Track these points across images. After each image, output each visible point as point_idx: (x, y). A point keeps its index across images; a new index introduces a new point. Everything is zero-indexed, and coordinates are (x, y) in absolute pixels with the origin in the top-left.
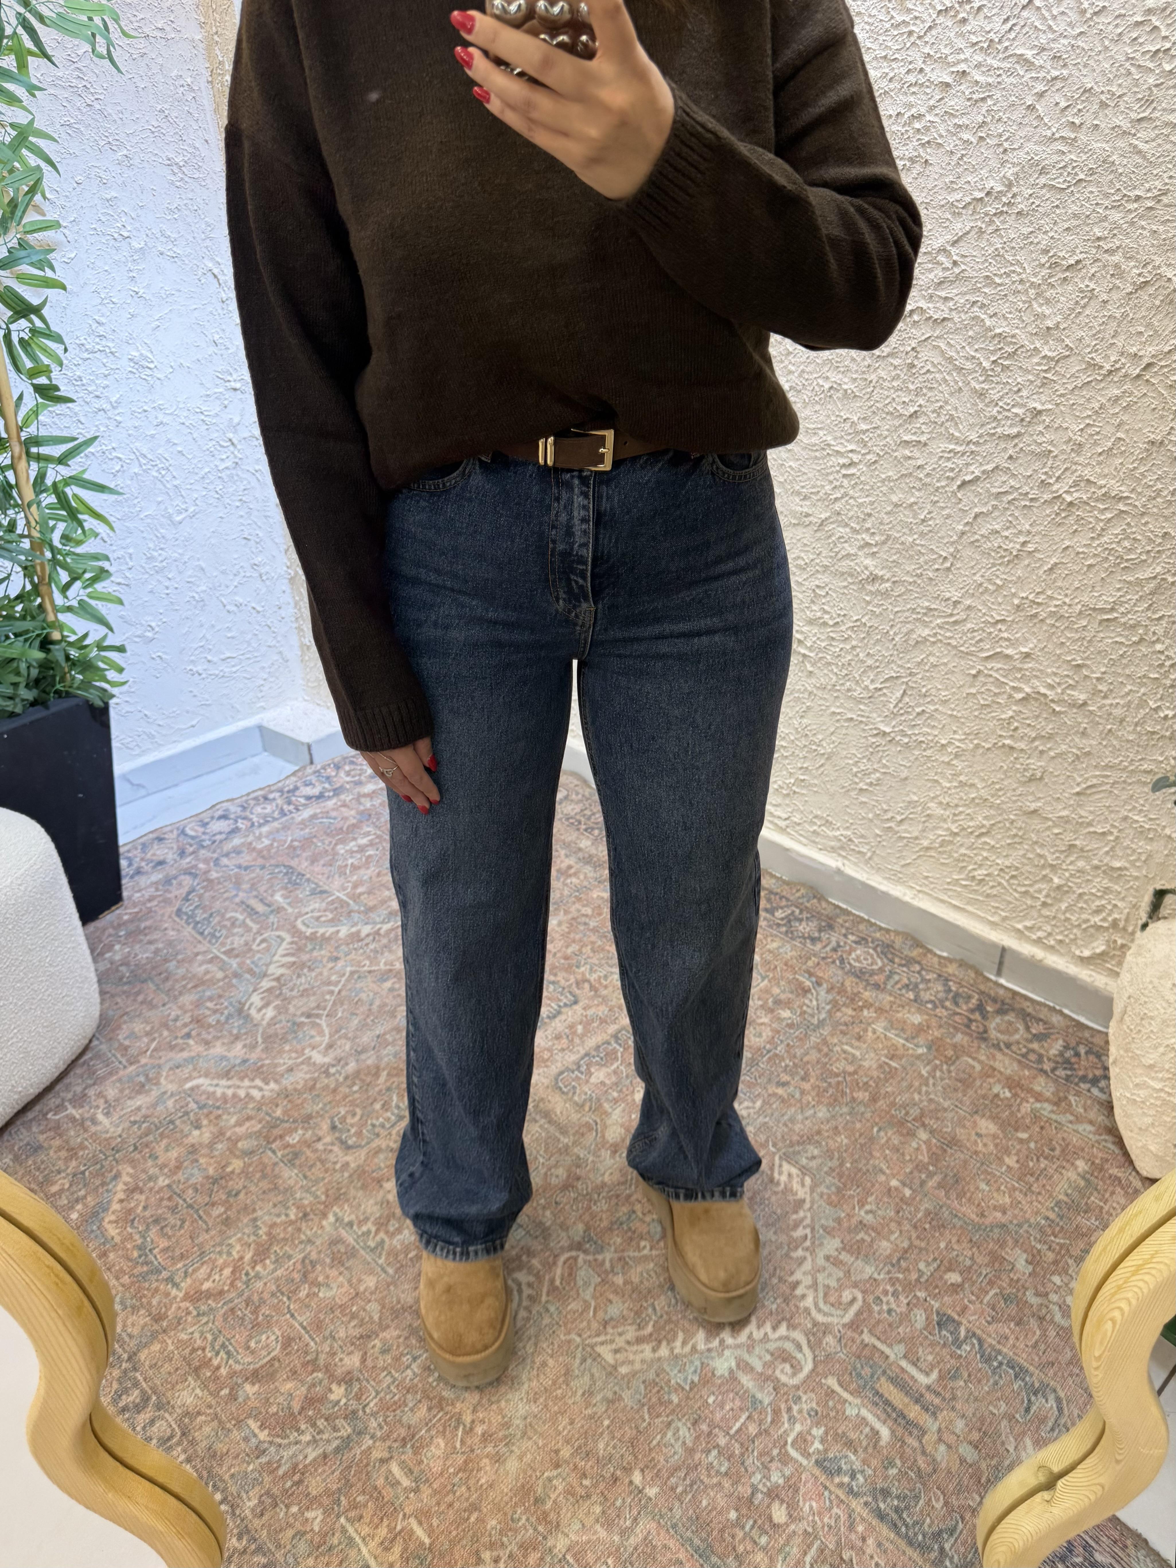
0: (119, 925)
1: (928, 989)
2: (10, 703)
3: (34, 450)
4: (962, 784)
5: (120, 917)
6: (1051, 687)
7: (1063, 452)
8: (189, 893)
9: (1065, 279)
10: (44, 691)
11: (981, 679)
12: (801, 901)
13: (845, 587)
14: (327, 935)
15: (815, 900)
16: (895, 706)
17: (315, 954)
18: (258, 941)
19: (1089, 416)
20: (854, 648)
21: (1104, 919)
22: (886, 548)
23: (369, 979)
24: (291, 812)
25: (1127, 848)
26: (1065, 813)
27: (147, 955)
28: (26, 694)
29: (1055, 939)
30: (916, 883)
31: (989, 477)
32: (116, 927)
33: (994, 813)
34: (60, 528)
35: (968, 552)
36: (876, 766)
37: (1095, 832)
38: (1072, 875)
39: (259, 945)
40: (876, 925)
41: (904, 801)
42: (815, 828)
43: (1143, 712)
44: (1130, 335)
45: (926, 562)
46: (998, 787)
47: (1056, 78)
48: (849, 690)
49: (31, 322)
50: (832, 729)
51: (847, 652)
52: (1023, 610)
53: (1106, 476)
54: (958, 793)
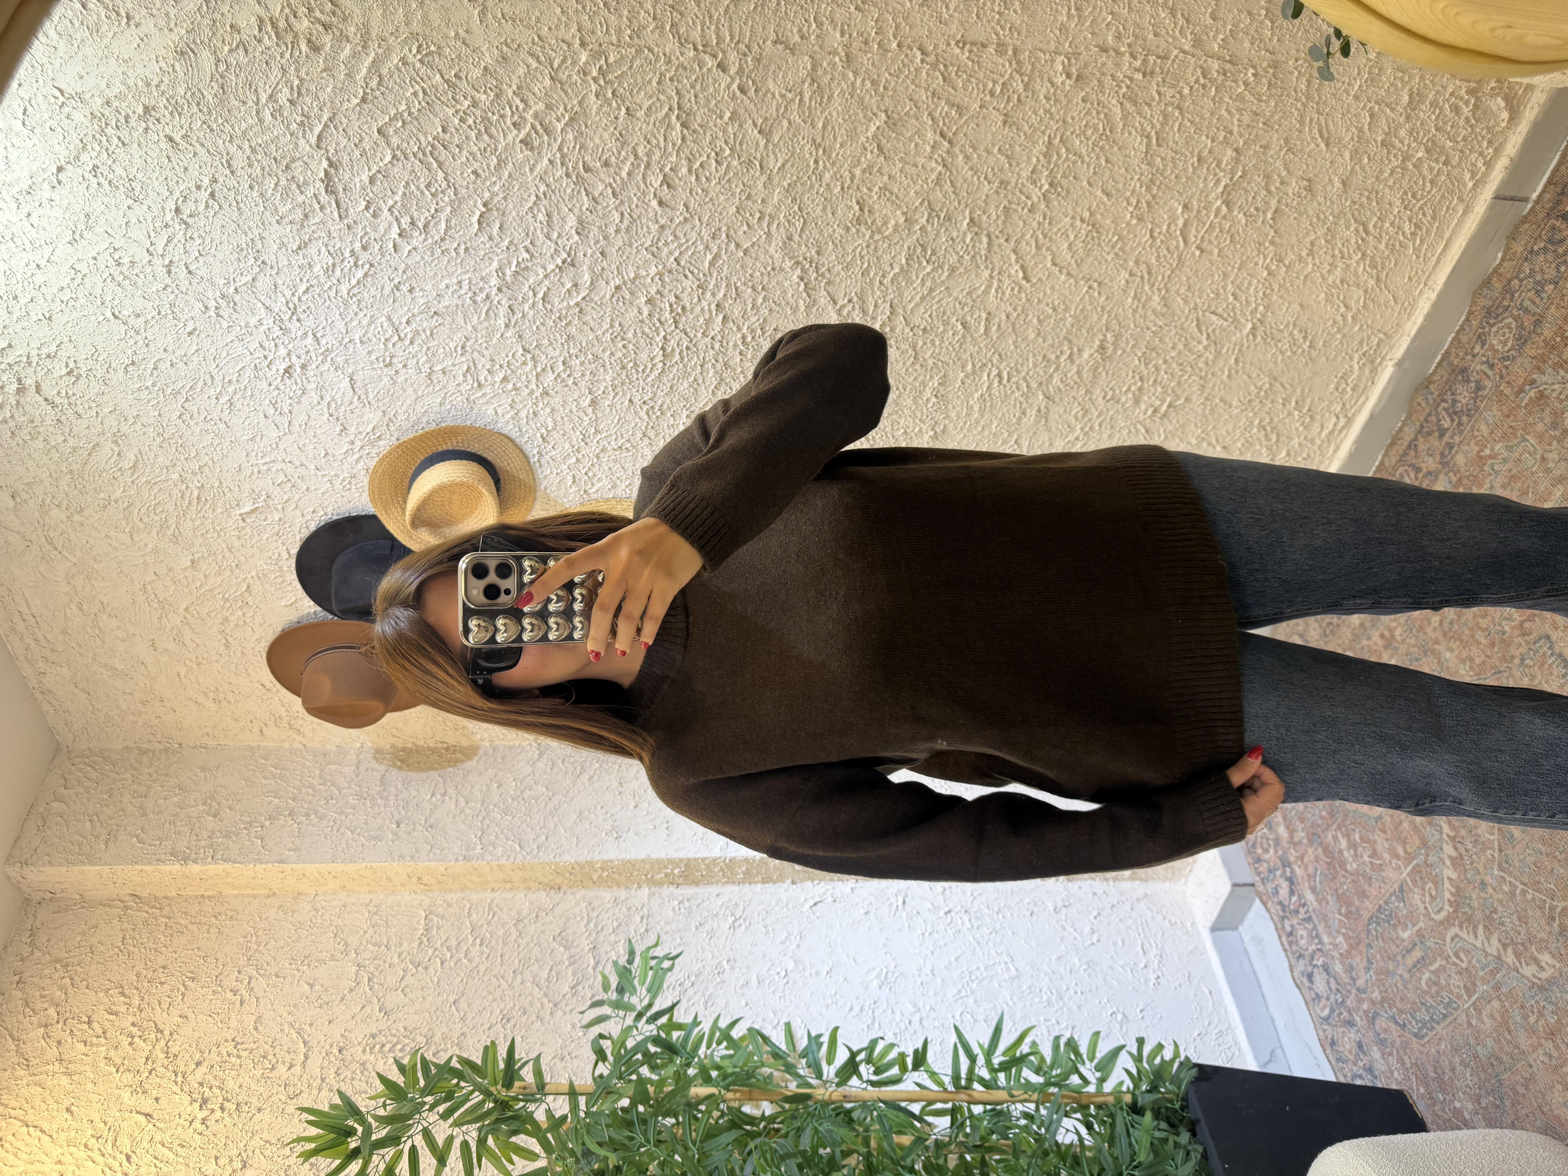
0: (1431, 1098)
1: (1542, 270)
2: (1193, 1154)
3: (963, 1082)
4: (1311, 253)
5: (1422, 1097)
6: (1218, 182)
8: (1396, 1023)
10: (1181, 1121)
12: (1431, 401)
13: (1107, 373)
14: (1453, 890)
15: (1432, 387)
16: (1226, 320)
17: (1476, 905)
18: (1457, 961)
19: (979, 178)
20: (1165, 362)
21: (1467, 103)
22: (1075, 340)
23: (1510, 852)
24: (1307, 912)
25: (1388, 91)
26: (1347, 155)
27: (1468, 1076)
28: (1184, 1137)
29: (1487, 148)
30: (1416, 288)
31: (1021, 258)
32: (1433, 1101)
33: (1342, 221)
34: (1028, 1074)
35: (1085, 268)
36: (1286, 334)
37: (1370, 124)
38: (1415, 140)
39: (1462, 961)
40: (1462, 326)
41: (1325, 306)
42: (1349, 389)
43: (1249, 97)
44: (917, 153)
45: (1092, 304)
46: (1315, 220)
47: (727, 236)
48: (1207, 363)
49: (861, 1061)
50: (1245, 377)
51: (1169, 367)
52: (1142, 215)
53: (1029, 158)
54: (1320, 257)
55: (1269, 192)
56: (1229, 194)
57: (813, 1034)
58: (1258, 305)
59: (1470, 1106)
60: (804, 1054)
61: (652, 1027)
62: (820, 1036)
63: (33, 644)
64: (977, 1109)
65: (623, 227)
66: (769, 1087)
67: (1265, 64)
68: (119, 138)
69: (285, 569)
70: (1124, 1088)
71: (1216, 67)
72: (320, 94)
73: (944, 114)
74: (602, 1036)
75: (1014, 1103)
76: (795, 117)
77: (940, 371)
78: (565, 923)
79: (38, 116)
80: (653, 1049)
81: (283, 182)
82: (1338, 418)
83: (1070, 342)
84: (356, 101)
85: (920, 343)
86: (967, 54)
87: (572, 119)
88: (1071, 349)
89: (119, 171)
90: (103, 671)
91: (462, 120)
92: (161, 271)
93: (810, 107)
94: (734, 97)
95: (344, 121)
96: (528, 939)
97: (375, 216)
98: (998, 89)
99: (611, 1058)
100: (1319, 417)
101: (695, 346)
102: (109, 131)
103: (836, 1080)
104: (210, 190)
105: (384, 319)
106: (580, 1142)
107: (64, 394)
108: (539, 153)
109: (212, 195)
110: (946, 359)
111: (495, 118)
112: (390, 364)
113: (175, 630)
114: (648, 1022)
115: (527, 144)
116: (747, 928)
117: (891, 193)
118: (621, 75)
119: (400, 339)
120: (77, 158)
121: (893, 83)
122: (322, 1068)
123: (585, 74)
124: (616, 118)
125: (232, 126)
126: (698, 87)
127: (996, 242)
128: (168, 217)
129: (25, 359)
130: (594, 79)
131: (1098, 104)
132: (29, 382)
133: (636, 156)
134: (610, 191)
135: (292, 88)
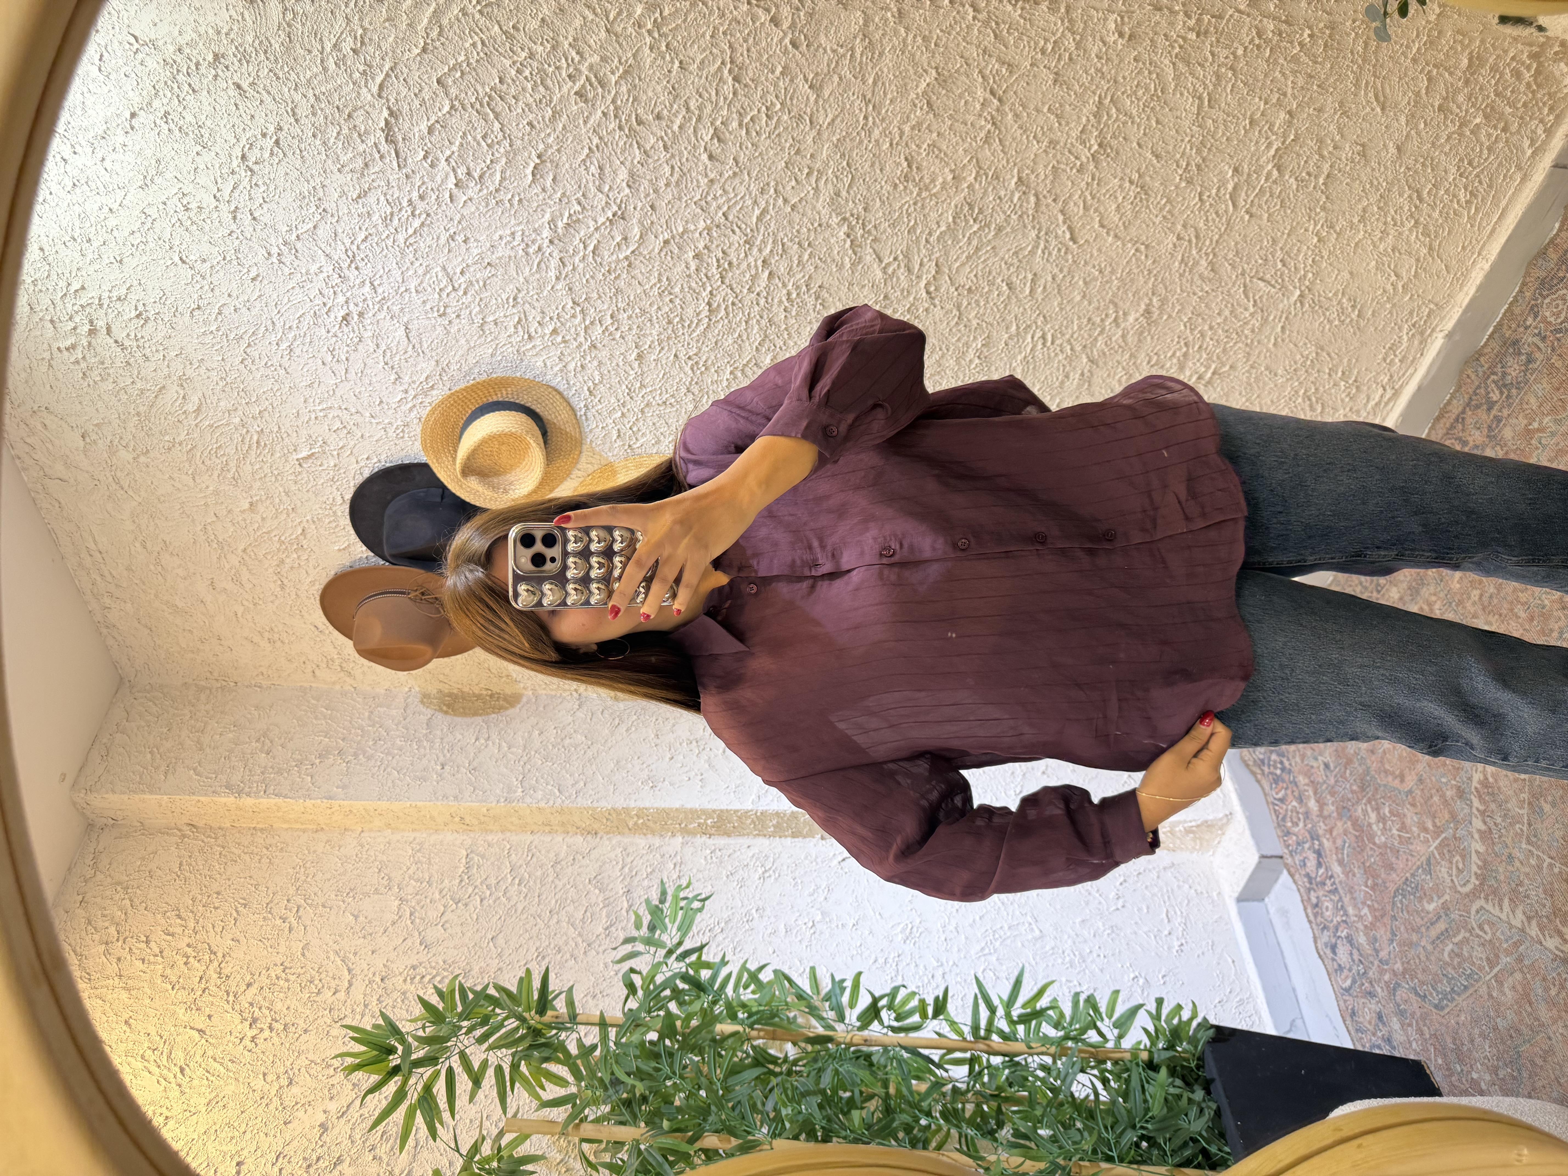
0: (1449, 1069)
2: (1206, 1111)
3: (982, 1033)
4: (1362, 220)
5: (1440, 1068)
6: (1269, 145)
7: (1054, 156)
8: (1417, 994)
9: (918, 168)
10: (1196, 1079)
11: (1254, 210)
12: (1481, 374)
13: (1152, 338)
14: (1480, 863)
15: (1482, 359)
16: (1274, 287)
17: (1502, 878)
18: (1481, 933)
19: (1028, 137)
20: (1211, 328)
21: (1528, 68)
22: (1121, 304)
23: (1539, 826)
24: (1334, 883)
25: (1447, 55)
26: (1403, 120)
27: (1487, 1047)
28: (1199, 1095)
29: (1548, 115)
30: (1470, 259)
31: (1069, 218)
32: (1450, 1072)
33: (1396, 187)
34: (1047, 1030)
35: (1133, 231)
36: (1335, 303)
37: (1427, 88)
38: (1473, 106)
39: (1485, 933)
40: (1515, 297)
41: (1375, 274)
42: (1397, 360)
43: (1304, 58)
44: (967, 111)
45: (1139, 267)
46: (1368, 186)
47: (775, 190)
48: (1253, 331)
49: (883, 1007)
50: (1292, 345)
51: (1215, 334)
52: (1192, 178)
53: (1079, 117)
54: (1372, 224)
55: (1322, 156)
56: (1281, 157)
57: (837, 979)
58: (1306, 272)
59: (1487, 1077)
60: (827, 998)
61: (682, 964)
62: (843, 981)
63: (99, 579)
64: (996, 1060)
65: (673, 180)
66: (793, 1027)
67: (1321, 25)
68: (190, 85)
69: (339, 514)
70: (1142, 1047)
71: (1272, 27)
72: (382, 44)
73: (994, 72)
74: (632, 970)
75: (1031, 1055)
76: (845, 72)
77: (984, 332)
78: (601, 867)
79: (114, 62)
80: (681, 985)
81: (345, 131)
82: (1385, 390)
83: (1116, 305)
84: (417, 51)
85: (965, 303)
86: (1019, 12)
87: (626, 72)
88: (1117, 312)
89: (189, 118)
90: (165, 607)
91: (519, 71)
92: (227, 217)
93: (861, 63)
94: (786, 52)
95: (405, 70)
96: (565, 880)
97: (432, 166)
98: (1050, 47)
99: (640, 993)
100: (1365, 388)
101: (740, 301)
102: (180, 78)
103: (858, 1024)
104: (275, 138)
105: (439, 269)
106: (609, 1071)
107: (133, 336)
108: (593, 105)
109: (277, 142)
110: (991, 320)
111: (551, 69)
112: (444, 314)
113: (234, 571)
114: (677, 959)
115: (581, 96)
116: (776, 879)
117: (940, 151)
118: (676, 28)
119: (454, 289)
120: (150, 104)
121: (944, 39)
122: (365, 995)
123: (639, 27)
124: (669, 71)
125: (298, 74)
126: (751, 41)
127: (1044, 202)
128: (235, 164)
129: (97, 302)
130: (649, 31)
131: (1150, 64)
132: (101, 324)
133: (688, 109)
134: (661, 144)
135: (356, 38)
